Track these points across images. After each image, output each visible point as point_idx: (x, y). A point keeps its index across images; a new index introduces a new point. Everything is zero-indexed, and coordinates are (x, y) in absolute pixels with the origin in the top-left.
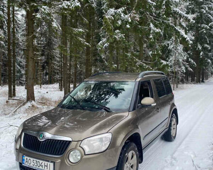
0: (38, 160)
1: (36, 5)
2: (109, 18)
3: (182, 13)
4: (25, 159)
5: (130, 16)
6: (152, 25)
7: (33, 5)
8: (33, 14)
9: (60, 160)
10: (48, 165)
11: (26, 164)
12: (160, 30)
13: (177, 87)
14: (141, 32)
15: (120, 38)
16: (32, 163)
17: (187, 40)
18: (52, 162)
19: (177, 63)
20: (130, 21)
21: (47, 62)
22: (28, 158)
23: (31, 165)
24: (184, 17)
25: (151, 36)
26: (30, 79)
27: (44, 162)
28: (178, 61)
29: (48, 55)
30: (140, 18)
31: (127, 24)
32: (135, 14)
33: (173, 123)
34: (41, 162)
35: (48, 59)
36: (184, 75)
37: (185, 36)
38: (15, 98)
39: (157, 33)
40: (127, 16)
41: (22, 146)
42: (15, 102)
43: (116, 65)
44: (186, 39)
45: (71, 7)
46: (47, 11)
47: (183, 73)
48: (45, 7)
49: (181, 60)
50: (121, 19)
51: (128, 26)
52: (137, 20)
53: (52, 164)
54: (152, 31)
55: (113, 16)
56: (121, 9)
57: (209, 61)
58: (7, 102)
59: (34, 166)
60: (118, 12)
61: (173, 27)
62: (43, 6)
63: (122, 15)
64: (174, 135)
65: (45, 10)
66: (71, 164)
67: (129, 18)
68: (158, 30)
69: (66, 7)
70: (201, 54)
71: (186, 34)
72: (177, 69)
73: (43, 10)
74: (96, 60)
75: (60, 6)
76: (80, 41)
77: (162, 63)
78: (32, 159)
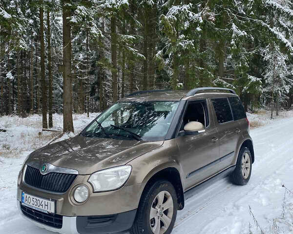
0: (38, 198)
1: (70, 5)
2: (170, 19)
3: (281, 7)
4: (25, 198)
5: (202, 14)
6: (234, 27)
7: (68, 6)
8: (67, 18)
9: (62, 199)
10: (49, 203)
11: (25, 204)
12: (246, 33)
13: (277, 115)
14: (219, 36)
15: (187, 46)
16: (32, 202)
17: (287, 45)
18: (52, 200)
19: (277, 80)
20: (202, 21)
21: (98, 83)
22: (28, 196)
23: (31, 204)
24: (284, 12)
25: (233, 42)
26: (67, 103)
27: (44, 200)
28: (278, 77)
29: (99, 73)
30: (215, 17)
31: (197, 26)
32: (209, 11)
33: (243, 161)
34: (41, 200)
35: (99, 78)
36: (288, 98)
37: (285, 41)
38: (51, 129)
39: (241, 38)
40: (197, 15)
41: (24, 180)
42: (49, 133)
43: (182, 84)
44: (285, 44)
45: (116, 7)
46: (84, 13)
47: (286, 94)
48: (81, 7)
49: (281, 76)
50: (189, 20)
51: (199, 29)
52: (211, 20)
53: (53, 203)
54: (233, 35)
55: (177, 16)
56: (188, 6)
58: (40, 133)
59: (34, 206)
60: (183, 10)
61: (267, 28)
62: (79, 7)
63: (191, 14)
64: (246, 177)
65: (81, 11)
66: (77, 204)
67: (201, 18)
68: (242, 33)
69: (110, 6)
71: (287, 37)
72: (277, 88)
73: (79, 12)
74: (161, 77)
75: (102, 5)
76: (131, 52)
77: (250, 80)
78: (32, 197)
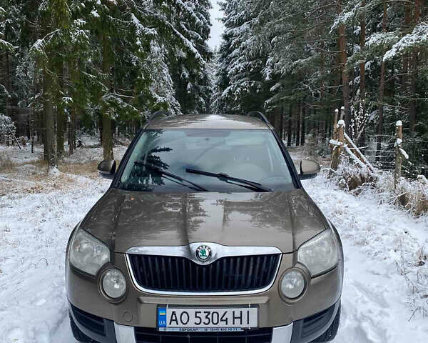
4: (169, 315)
6: (135, 19)
10: (244, 313)
11: (171, 327)
16: (194, 320)
18: (253, 306)
22: (179, 310)
25: (139, 42)
51: (95, 13)
53: (254, 311)
54: (138, 32)
57: (202, 100)
59: (202, 325)
68: (151, 31)
70: (189, 86)
78: (191, 311)
